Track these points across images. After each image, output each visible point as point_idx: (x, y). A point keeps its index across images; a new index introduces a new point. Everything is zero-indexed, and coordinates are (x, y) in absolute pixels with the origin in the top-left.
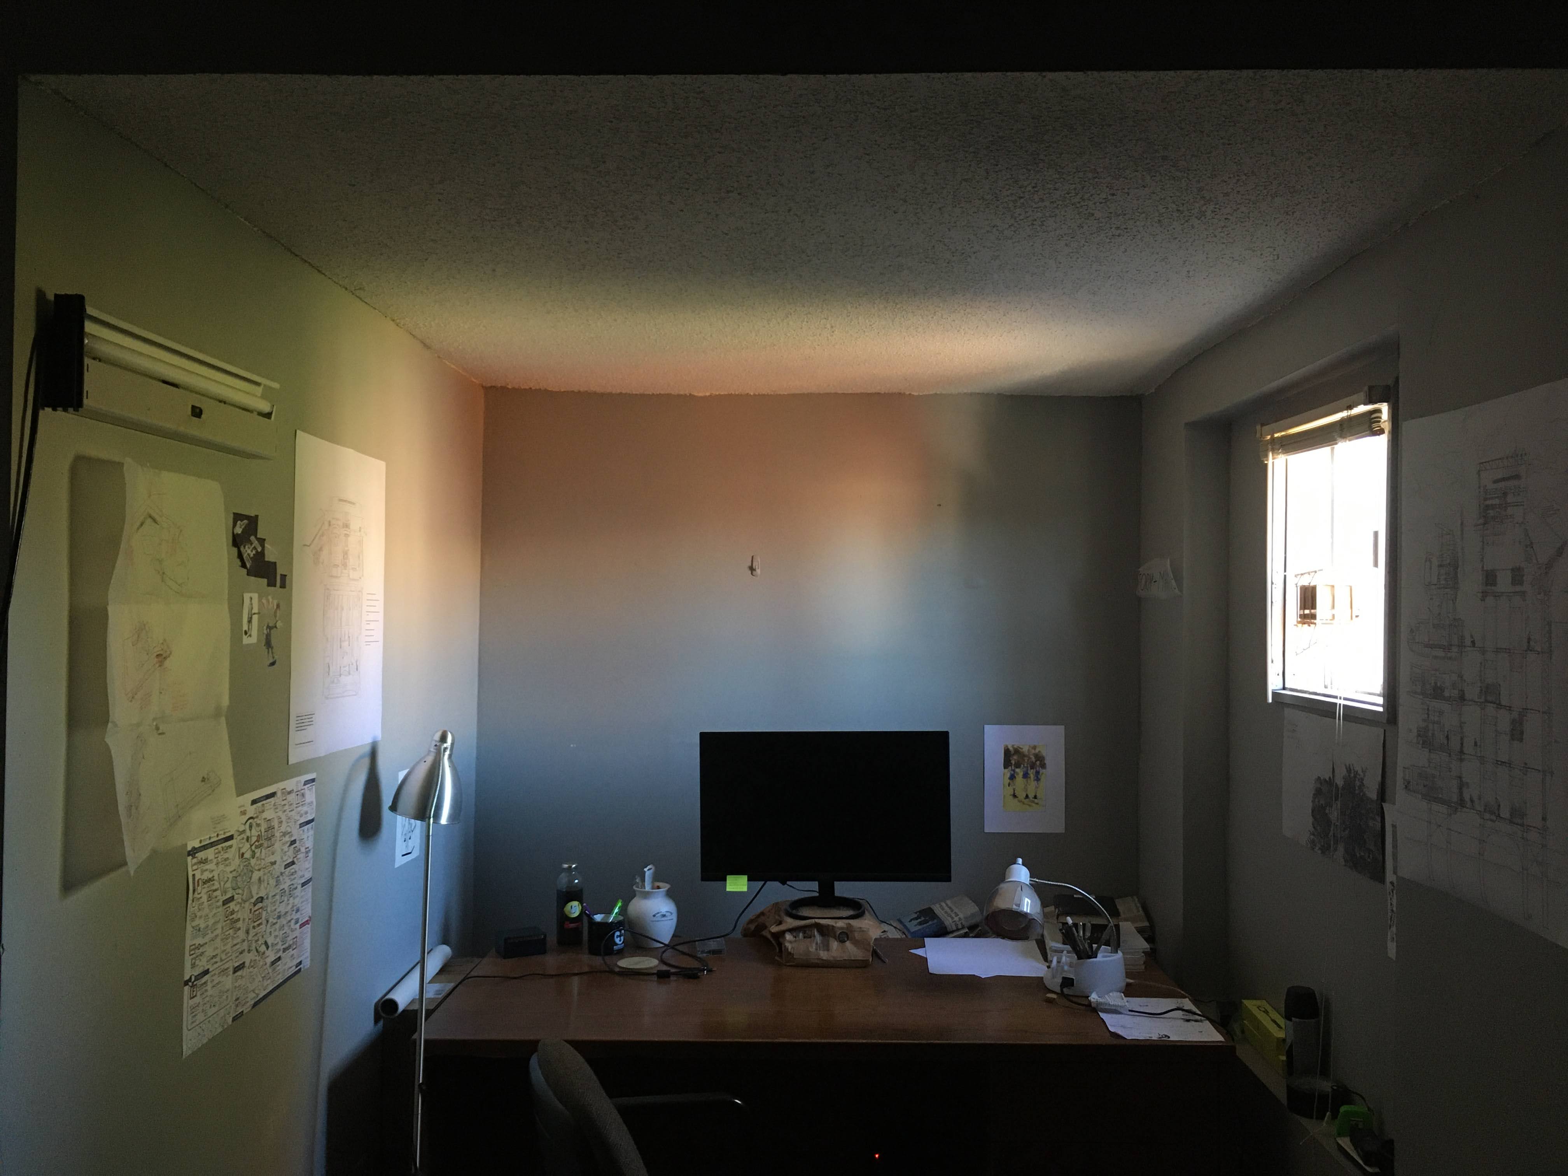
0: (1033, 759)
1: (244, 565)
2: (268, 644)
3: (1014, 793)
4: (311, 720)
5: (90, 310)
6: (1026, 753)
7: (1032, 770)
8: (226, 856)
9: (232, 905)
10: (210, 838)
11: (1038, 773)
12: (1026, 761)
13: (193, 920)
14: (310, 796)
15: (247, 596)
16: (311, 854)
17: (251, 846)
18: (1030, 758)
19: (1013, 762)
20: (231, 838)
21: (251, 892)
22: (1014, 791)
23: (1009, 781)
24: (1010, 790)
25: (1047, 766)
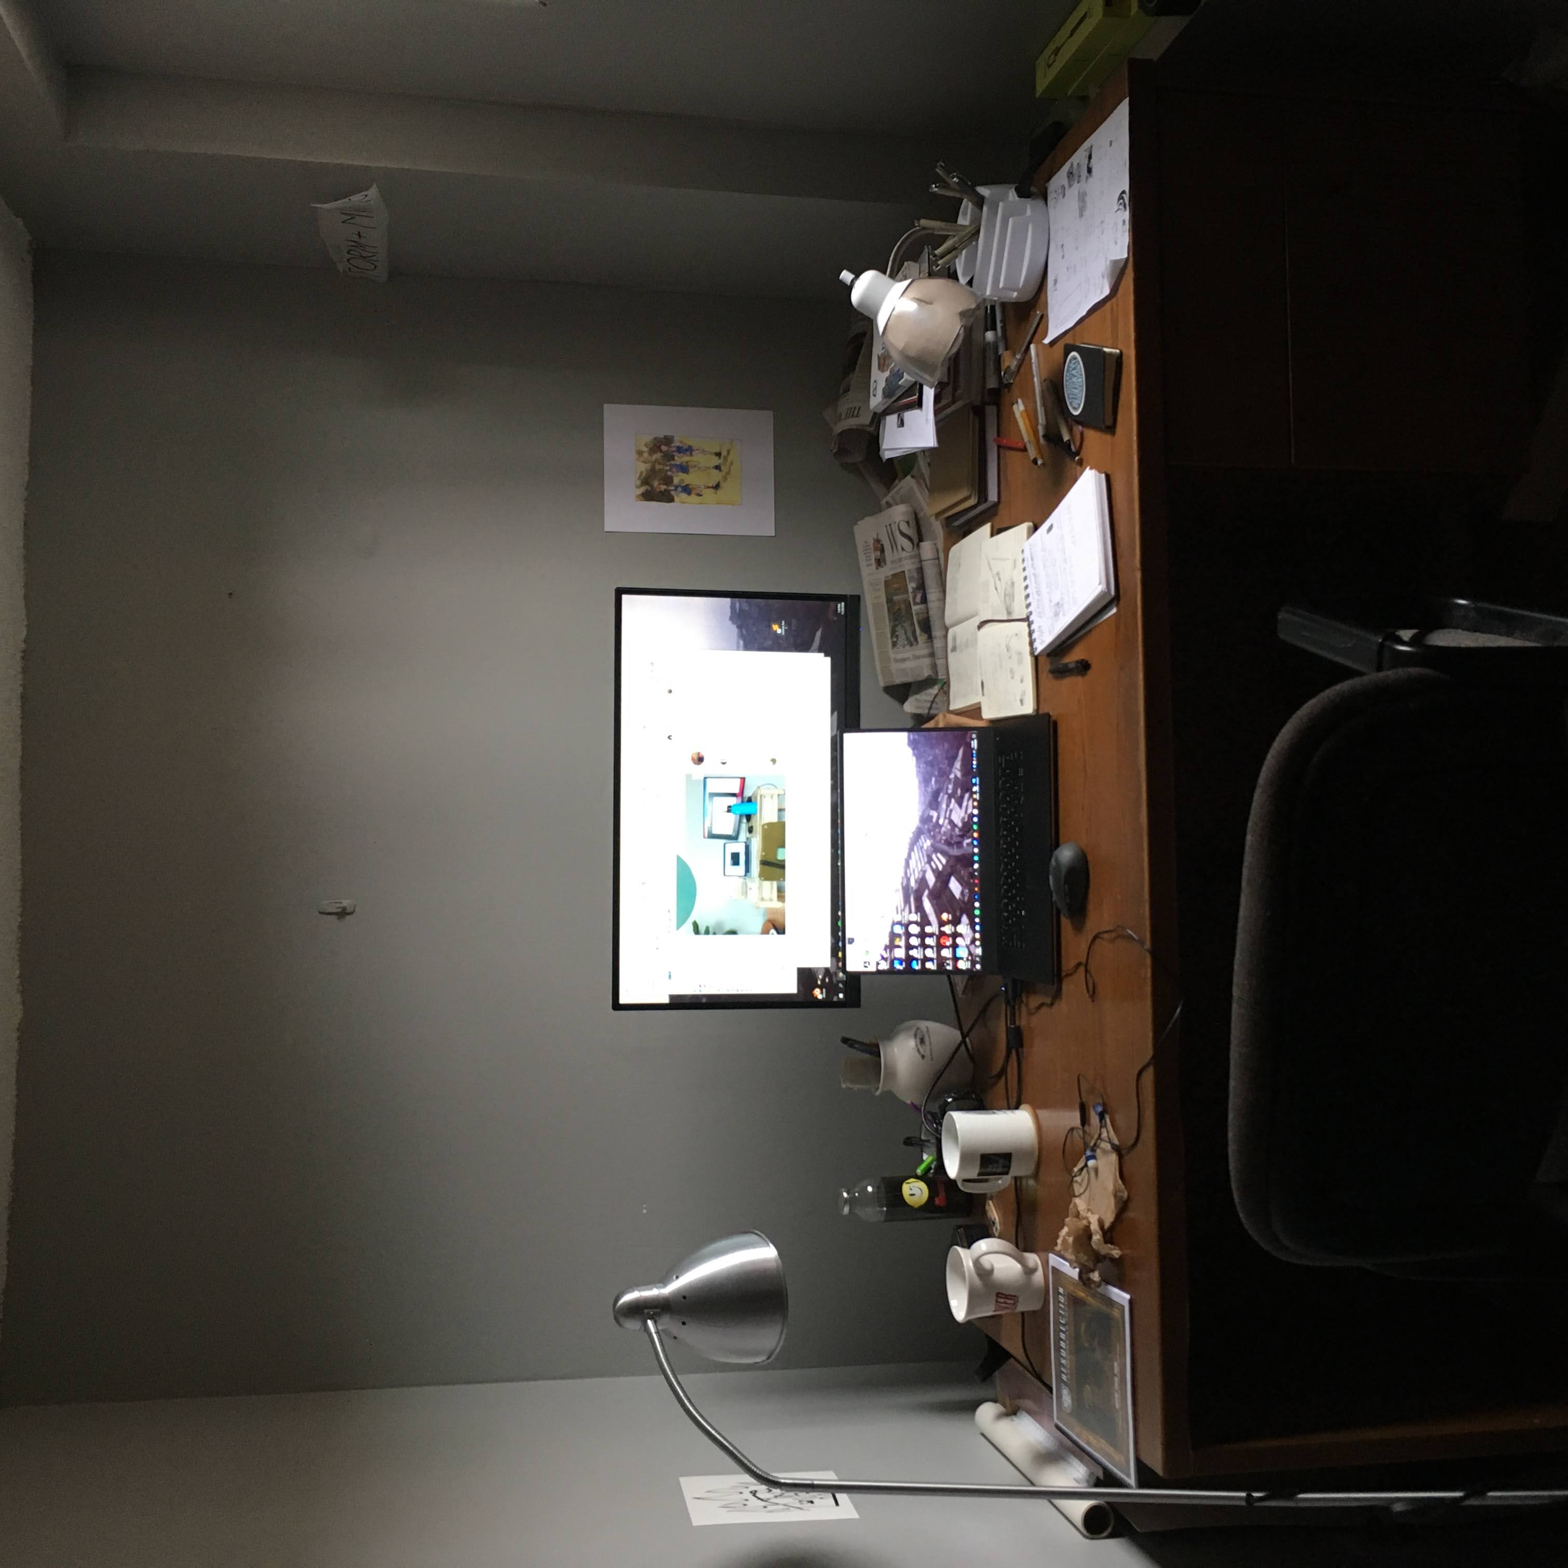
0: (658, 456)
3: (712, 487)
6: (648, 466)
7: (676, 458)
11: (679, 450)
12: (661, 467)
18: (656, 461)
19: (663, 487)
22: (708, 487)
23: (692, 496)
24: (709, 494)
25: (668, 433)
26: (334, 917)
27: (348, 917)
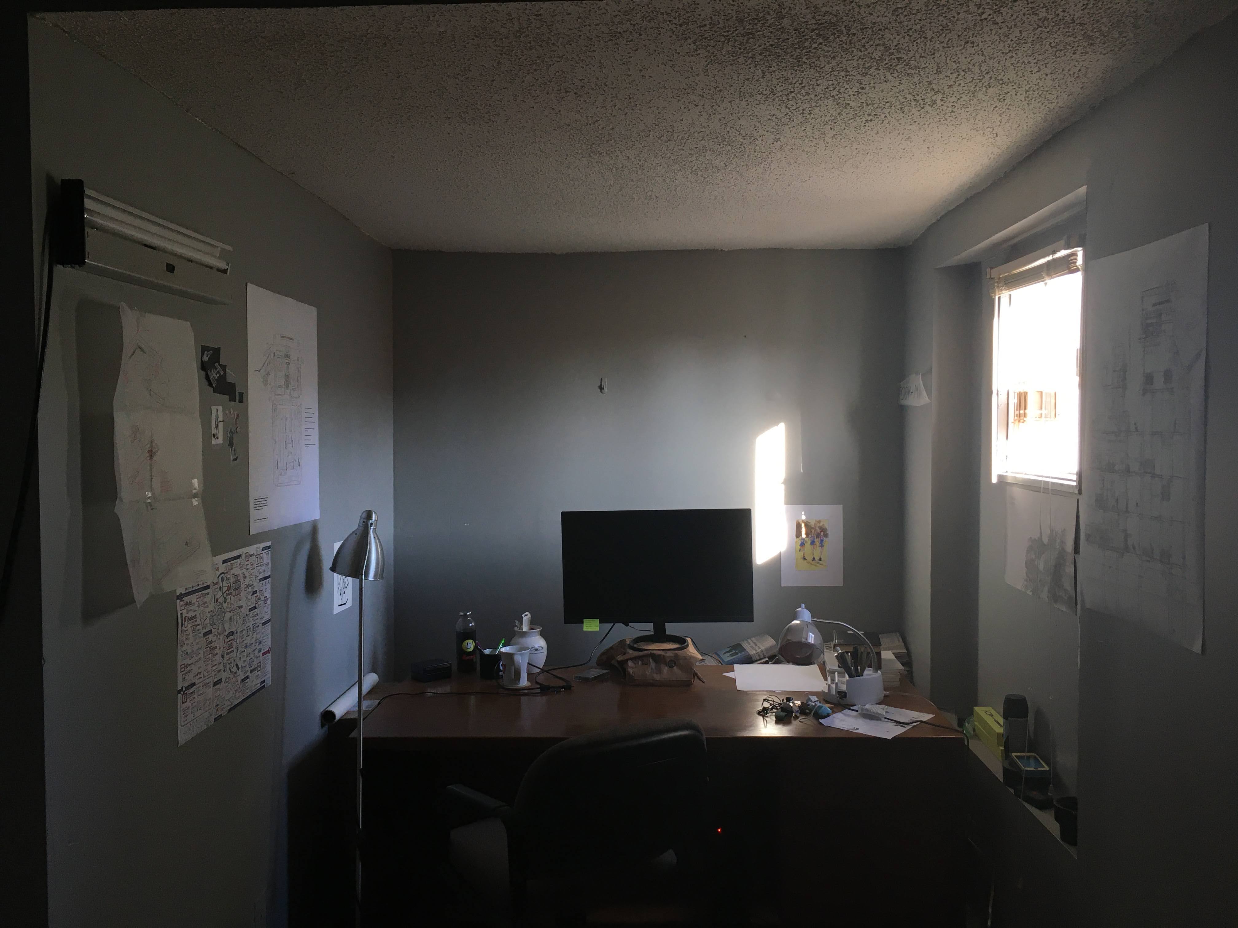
0: (820, 530)
1: (210, 384)
2: (231, 444)
3: (804, 557)
4: (266, 502)
5: (88, 192)
6: (813, 526)
7: (817, 539)
8: (205, 600)
9: (210, 636)
10: (193, 587)
11: (822, 541)
12: (813, 531)
13: (182, 646)
14: (267, 559)
15: (214, 408)
16: (269, 602)
17: (223, 594)
18: (816, 530)
19: (803, 533)
20: (208, 587)
21: (224, 628)
22: (804, 555)
23: (800, 547)
24: (801, 555)
25: (829, 536)
26: (599, 385)
27: (600, 391)
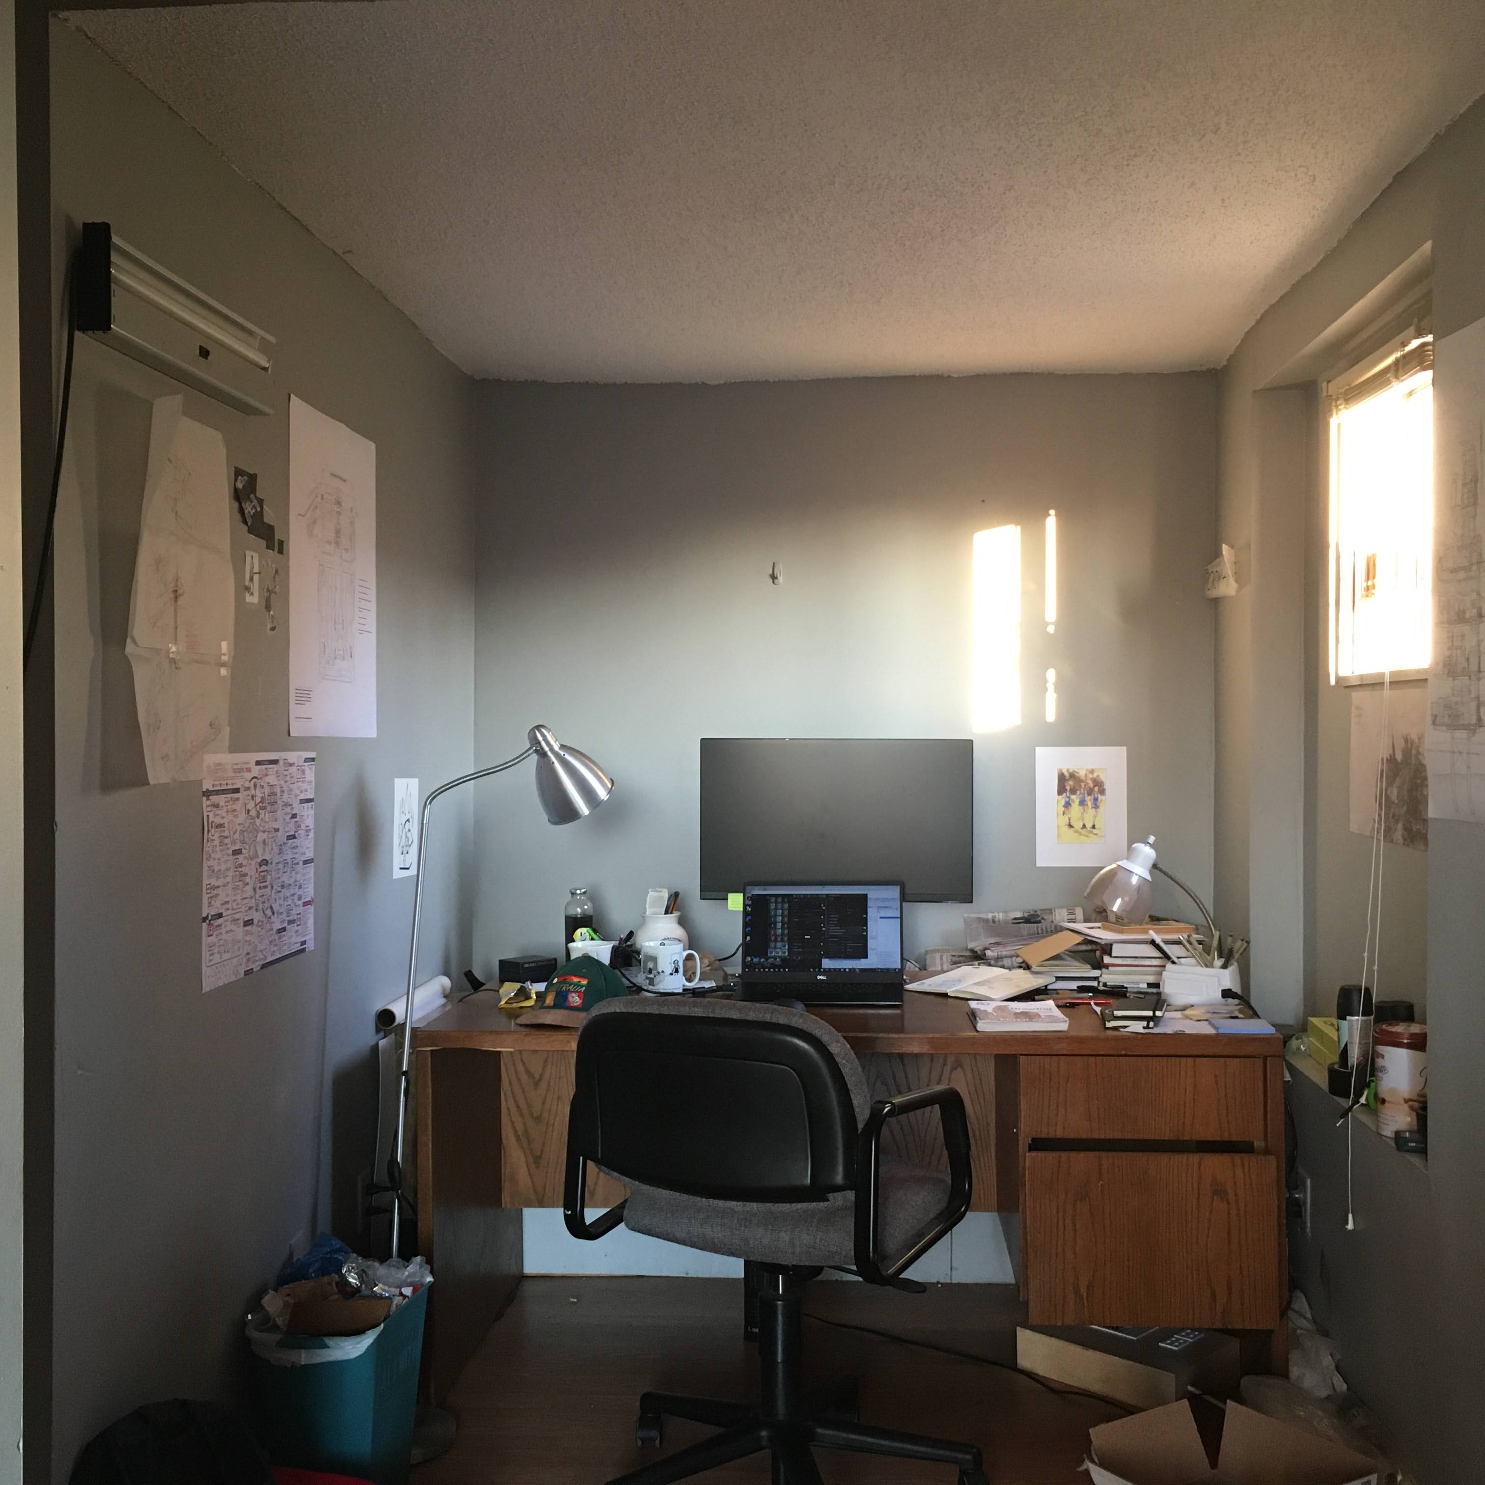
1: (245, 522)
2: (268, 607)
3: (1070, 823)
4: (309, 696)
5: (115, 239)
7: (1089, 797)
8: (234, 807)
9: (241, 857)
10: (221, 785)
11: (1096, 799)
13: (208, 860)
14: (310, 774)
15: (249, 554)
16: (312, 835)
17: (256, 805)
18: (1087, 784)
19: (1068, 788)
20: (237, 791)
21: (257, 852)
22: (1069, 820)
23: (1063, 809)
24: (1065, 819)
25: (1107, 792)
26: (771, 573)
27: (771, 580)
